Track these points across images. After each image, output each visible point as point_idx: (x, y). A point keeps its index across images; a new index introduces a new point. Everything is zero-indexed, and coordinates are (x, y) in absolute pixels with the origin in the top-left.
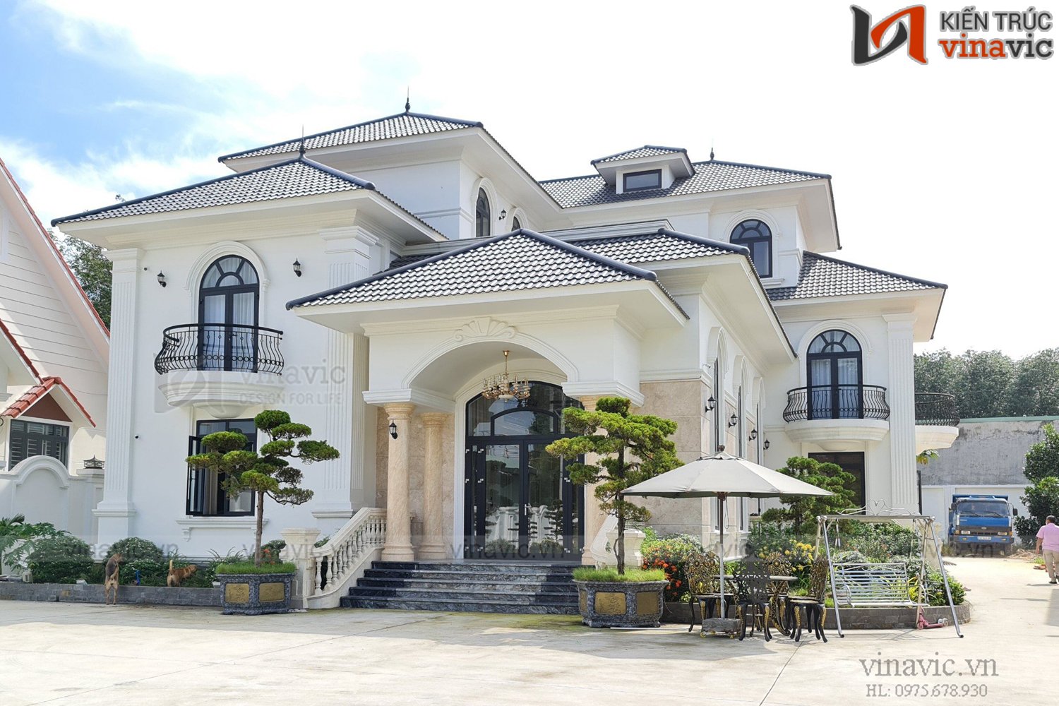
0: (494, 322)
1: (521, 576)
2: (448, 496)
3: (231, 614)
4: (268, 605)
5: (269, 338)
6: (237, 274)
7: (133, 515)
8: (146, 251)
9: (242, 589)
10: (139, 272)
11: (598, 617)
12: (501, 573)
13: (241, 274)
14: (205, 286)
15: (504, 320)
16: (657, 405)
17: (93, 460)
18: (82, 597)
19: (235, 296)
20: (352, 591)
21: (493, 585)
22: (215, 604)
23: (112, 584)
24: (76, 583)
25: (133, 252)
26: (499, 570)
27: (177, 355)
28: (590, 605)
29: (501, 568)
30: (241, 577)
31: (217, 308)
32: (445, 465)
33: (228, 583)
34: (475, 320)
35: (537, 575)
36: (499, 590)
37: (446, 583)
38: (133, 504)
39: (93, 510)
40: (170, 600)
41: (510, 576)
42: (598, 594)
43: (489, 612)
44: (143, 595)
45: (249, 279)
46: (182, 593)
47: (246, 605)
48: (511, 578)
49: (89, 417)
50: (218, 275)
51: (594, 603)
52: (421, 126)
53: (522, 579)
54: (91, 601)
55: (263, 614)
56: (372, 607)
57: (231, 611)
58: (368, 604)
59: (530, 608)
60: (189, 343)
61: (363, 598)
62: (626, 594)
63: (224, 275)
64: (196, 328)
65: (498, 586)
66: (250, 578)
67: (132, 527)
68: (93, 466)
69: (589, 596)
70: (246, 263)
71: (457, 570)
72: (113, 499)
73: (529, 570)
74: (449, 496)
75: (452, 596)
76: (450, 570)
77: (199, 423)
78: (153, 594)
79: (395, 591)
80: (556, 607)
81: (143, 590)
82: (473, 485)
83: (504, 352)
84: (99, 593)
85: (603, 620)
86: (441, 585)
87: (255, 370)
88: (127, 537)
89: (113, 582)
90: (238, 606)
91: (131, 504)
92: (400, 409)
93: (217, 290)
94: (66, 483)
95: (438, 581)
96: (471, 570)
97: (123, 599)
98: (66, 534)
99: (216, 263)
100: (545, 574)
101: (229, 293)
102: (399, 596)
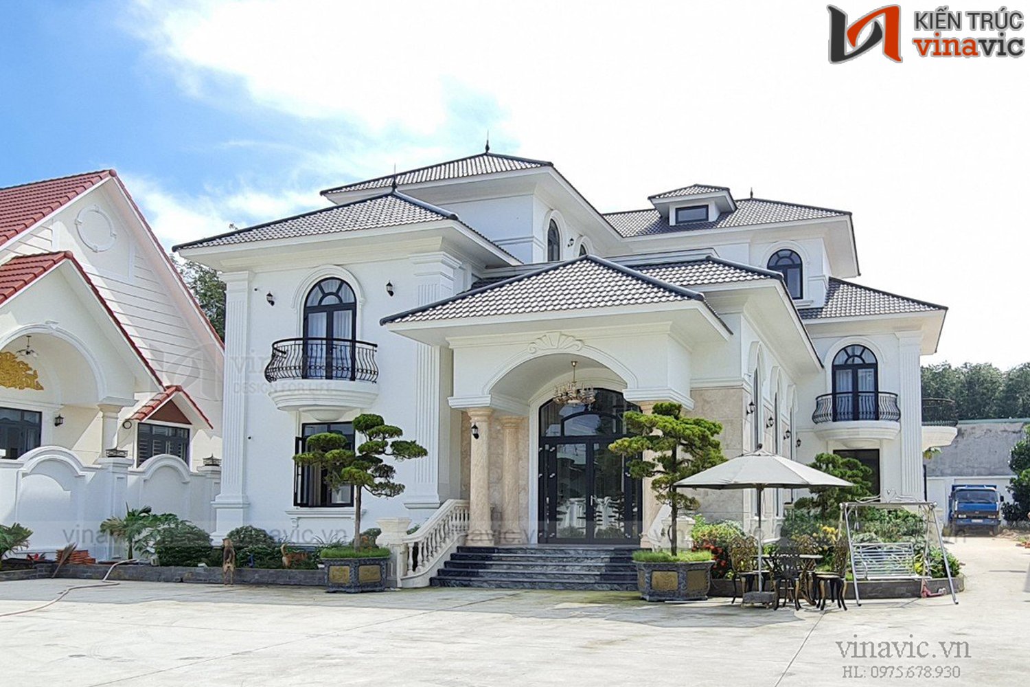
0: (563, 337)
1: (587, 558)
2: (524, 489)
3: (334, 592)
4: (366, 585)
5: (365, 350)
6: (336, 294)
7: (247, 506)
8: (256, 273)
9: (344, 571)
10: (250, 292)
11: (654, 592)
12: (570, 556)
13: (340, 294)
14: (308, 305)
15: (572, 334)
16: (705, 409)
17: (211, 458)
18: (203, 579)
19: (335, 313)
20: (441, 573)
21: (564, 566)
22: (321, 584)
23: (229, 567)
24: (197, 566)
25: (245, 274)
26: (569, 553)
27: (284, 365)
28: (647, 582)
29: (571, 552)
30: (342, 560)
31: (319, 325)
32: (521, 462)
33: (331, 565)
34: (546, 334)
35: (602, 557)
36: (568, 570)
37: (523, 565)
38: (247, 496)
39: (212, 502)
40: (280, 581)
41: (578, 558)
42: (654, 573)
43: (561, 590)
44: (257, 576)
45: (347, 298)
46: (292, 574)
47: (348, 585)
48: (579, 560)
49: (207, 420)
50: (320, 295)
51: (651, 581)
52: (499, 165)
53: (589, 561)
54: (211, 581)
55: (362, 592)
56: (457, 586)
57: (334, 589)
58: (455, 583)
59: (596, 586)
60: (295, 355)
61: (450, 578)
62: (678, 573)
63: (325, 295)
64: (301, 342)
65: (567, 568)
66: (350, 561)
67: (246, 517)
68: (211, 463)
69: (647, 575)
70: (345, 284)
71: (532, 553)
72: (229, 492)
73: (595, 553)
74: (526, 489)
75: (528, 575)
76: (526, 553)
77: (304, 425)
78: (266, 575)
79: (478, 572)
80: (618, 584)
81: (257, 572)
82: (546, 478)
83: (572, 362)
85: (658, 595)
86: (518, 567)
87: (353, 378)
88: (241, 526)
89: (229, 565)
90: (340, 585)
91: (245, 497)
92: (481, 413)
93: (319, 308)
94: (188, 479)
95: (515, 563)
96: (544, 553)
97: (239, 580)
98: (187, 523)
99: (318, 284)
100: (608, 556)
101: (330, 311)
102: (482, 576)
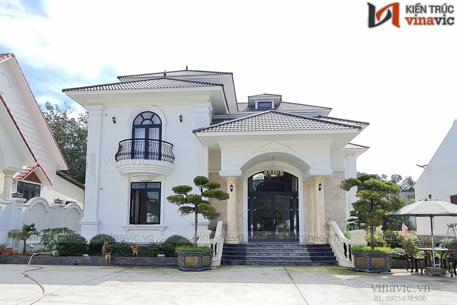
0: (280, 144)
1: (296, 249)
4: (205, 266)
5: (166, 146)
6: (151, 120)
8: (105, 107)
10: (102, 116)
11: (372, 268)
13: (152, 120)
14: (134, 124)
15: (283, 143)
18: (90, 263)
19: (150, 129)
21: (288, 253)
23: (108, 257)
24: (83, 256)
25: (101, 107)
26: (283, 247)
27: (121, 153)
28: (369, 263)
29: (284, 246)
30: (194, 253)
31: (141, 134)
33: (187, 256)
34: (271, 143)
35: (304, 249)
36: (290, 256)
37: (266, 253)
40: (139, 264)
42: (372, 258)
43: (294, 266)
44: (124, 261)
45: (156, 121)
47: (197, 267)
48: (292, 250)
49: (50, 182)
50: (142, 120)
51: (371, 262)
53: (297, 251)
54: (95, 264)
56: (237, 265)
57: (187, 269)
58: (235, 263)
59: (312, 263)
60: (127, 148)
61: (233, 260)
63: (144, 120)
64: (131, 141)
65: (290, 254)
66: (199, 254)
67: (98, 230)
68: (59, 202)
69: (368, 259)
70: (155, 115)
71: (264, 247)
73: (297, 247)
74: (241, 216)
75: (273, 259)
76: (261, 247)
77: (132, 183)
78: (129, 261)
79: (246, 257)
80: (323, 263)
81: (124, 259)
82: (252, 212)
84: (99, 261)
85: (374, 269)
86: (264, 254)
87: (160, 159)
89: (109, 256)
90: (192, 267)
91: (98, 219)
92: (234, 179)
93: (141, 126)
94: (48, 209)
95: (262, 252)
96: (271, 247)
97: (113, 263)
98: (75, 233)
99: (141, 114)
100: (307, 248)
101: (147, 127)
102: (247, 259)
